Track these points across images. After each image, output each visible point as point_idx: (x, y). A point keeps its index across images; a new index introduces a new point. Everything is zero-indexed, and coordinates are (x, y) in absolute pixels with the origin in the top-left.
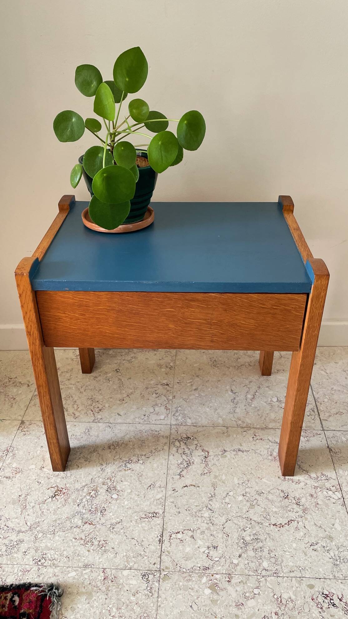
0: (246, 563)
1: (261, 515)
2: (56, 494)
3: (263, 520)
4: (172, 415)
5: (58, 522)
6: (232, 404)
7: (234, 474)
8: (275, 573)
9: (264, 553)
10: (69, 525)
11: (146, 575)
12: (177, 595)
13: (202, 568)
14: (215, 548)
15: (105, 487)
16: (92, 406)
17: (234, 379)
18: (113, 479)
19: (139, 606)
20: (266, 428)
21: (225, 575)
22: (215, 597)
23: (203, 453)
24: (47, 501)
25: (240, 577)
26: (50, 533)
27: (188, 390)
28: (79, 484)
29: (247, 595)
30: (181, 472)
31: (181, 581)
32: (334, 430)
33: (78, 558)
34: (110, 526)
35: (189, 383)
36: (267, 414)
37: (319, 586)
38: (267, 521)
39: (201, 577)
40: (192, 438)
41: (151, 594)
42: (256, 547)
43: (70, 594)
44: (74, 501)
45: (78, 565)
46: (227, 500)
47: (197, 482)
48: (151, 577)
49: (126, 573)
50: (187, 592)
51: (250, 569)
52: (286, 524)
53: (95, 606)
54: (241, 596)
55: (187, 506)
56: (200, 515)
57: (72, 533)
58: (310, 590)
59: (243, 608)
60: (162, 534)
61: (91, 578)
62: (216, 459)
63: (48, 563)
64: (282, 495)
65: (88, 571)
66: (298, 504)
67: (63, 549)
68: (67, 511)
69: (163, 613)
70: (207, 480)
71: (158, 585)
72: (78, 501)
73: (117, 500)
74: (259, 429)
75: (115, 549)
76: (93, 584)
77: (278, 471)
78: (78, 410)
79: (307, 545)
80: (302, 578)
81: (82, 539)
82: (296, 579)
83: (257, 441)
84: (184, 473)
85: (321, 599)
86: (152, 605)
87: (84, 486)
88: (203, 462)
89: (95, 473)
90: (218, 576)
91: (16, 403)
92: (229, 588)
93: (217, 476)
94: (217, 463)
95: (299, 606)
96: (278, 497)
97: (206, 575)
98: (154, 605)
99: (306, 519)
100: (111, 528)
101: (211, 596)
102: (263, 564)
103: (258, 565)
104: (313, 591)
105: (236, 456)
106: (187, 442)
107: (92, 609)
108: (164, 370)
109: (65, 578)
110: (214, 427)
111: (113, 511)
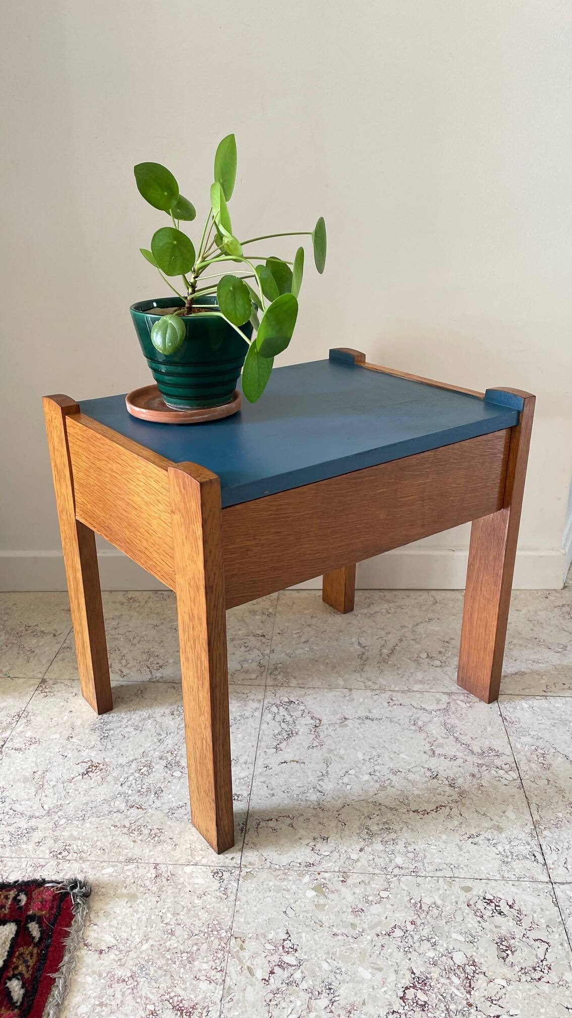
0: (371, 857)
1: (395, 799)
2: (89, 770)
3: (398, 805)
4: (269, 673)
5: (90, 805)
6: (359, 660)
7: (357, 748)
8: (414, 872)
9: (398, 847)
10: (107, 809)
11: (220, 873)
12: (264, 898)
13: (303, 864)
14: (324, 840)
15: (164, 763)
16: (149, 662)
17: (363, 629)
18: (176, 752)
19: (207, 912)
20: (408, 691)
21: (338, 874)
22: (322, 901)
23: (312, 721)
24: (74, 780)
25: (361, 876)
26: (77, 819)
27: (294, 642)
28: (125, 758)
29: (370, 898)
30: (279, 744)
31: (270, 881)
32: (511, 694)
33: (118, 851)
34: (168, 811)
35: (296, 634)
36: (411, 673)
37: (478, 889)
38: (405, 807)
39: (301, 875)
40: (296, 703)
41: (225, 897)
42: (387, 838)
43: (104, 895)
44: (116, 779)
45: (118, 859)
46: (346, 780)
47: (302, 758)
48: (226, 875)
49: (188, 869)
50: (280, 894)
51: (375, 866)
52: (433, 810)
53: (140, 910)
54: (360, 900)
55: (286, 787)
56: (304, 799)
57: (111, 819)
58: (465, 894)
59: (363, 914)
60: (246, 822)
61: (136, 876)
62: (332, 728)
63: (73, 856)
64: (428, 774)
65: (131, 866)
66: (452, 785)
67: (96, 839)
68: (103, 792)
69: (242, 920)
70: (317, 754)
71: (237, 886)
72: (122, 779)
73: (179, 778)
74: (397, 691)
75: (174, 840)
76: (139, 883)
77: (423, 744)
78: (128, 666)
79: (464, 837)
80: (453, 879)
81: (124, 826)
82: (444, 880)
83: (395, 707)
84: (282, 746)
85: (481, 905)
86: (226, 910)
87: (132, 761)
88: (312, 732)
89: (149, 745)
90: (326, 875)
91: (34, 657)
92: (345, 891)
93: (333, 750)
94: (332, 733)
95: (448, 914)
96: (422, 776)
97: (310, 873)
98: (229, 909)
99: (464, 805)
100: (170, 814)
101: (316, 900)
102: (396, 860)
103: (388, 861)
104: (469, 895)
105: (363, 726)
106: (289, 708)
107: (135, 914)
108: (260, 617)
109: (97, 875)
110: (330, 689)
111: (173, 792)
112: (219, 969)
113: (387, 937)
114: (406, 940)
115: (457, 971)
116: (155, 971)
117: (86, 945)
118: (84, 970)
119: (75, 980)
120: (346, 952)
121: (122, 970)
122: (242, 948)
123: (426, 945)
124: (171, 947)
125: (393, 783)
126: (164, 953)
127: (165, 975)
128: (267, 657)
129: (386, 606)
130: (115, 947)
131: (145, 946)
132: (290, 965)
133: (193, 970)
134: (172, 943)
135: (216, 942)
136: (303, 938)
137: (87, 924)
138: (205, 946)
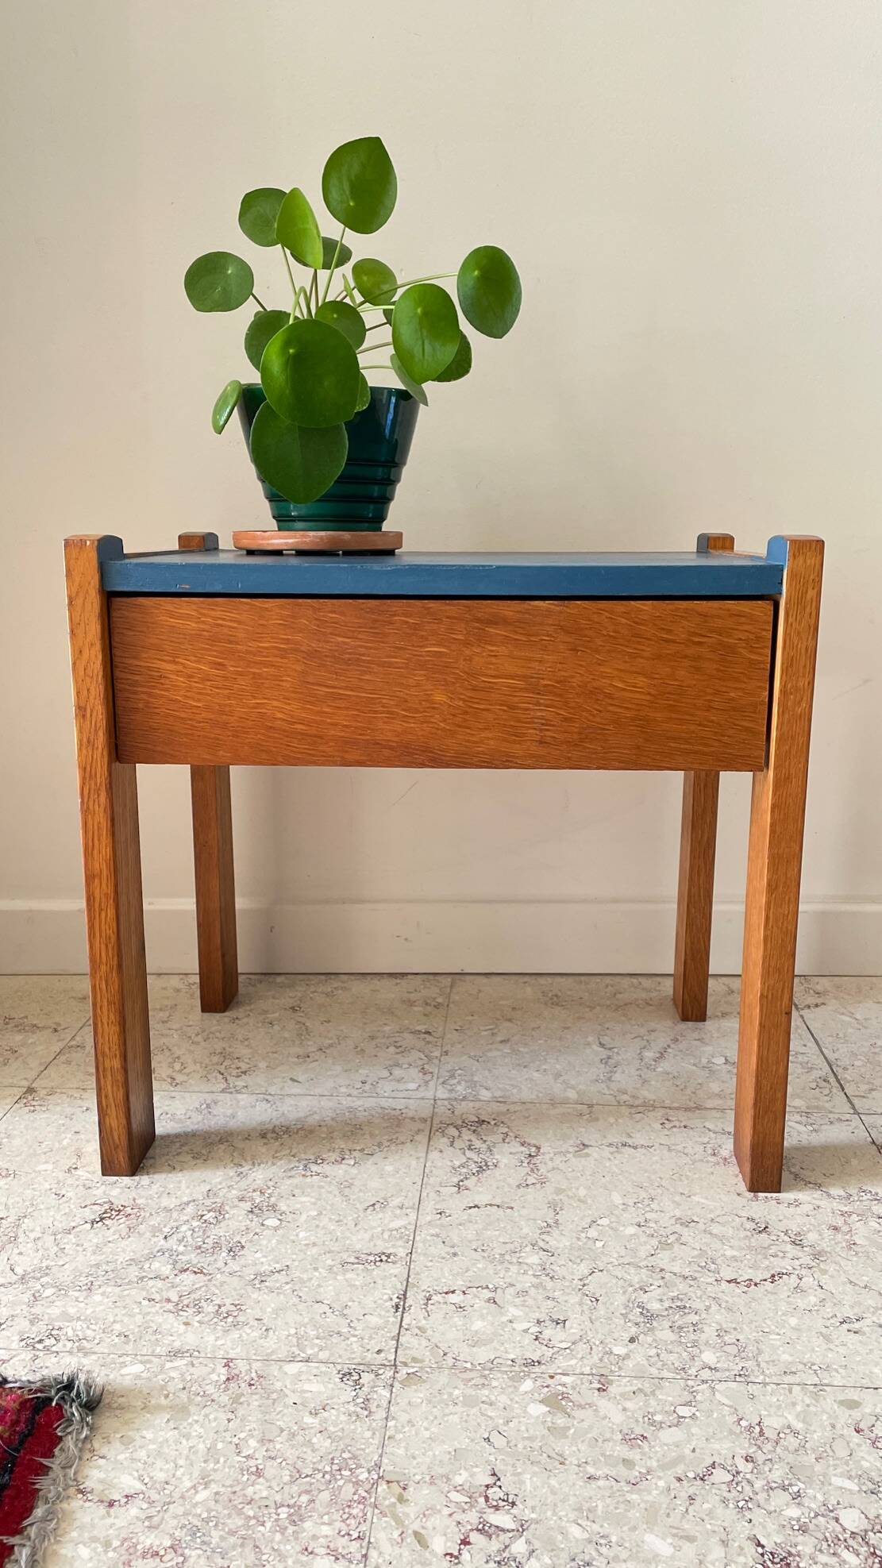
0: (653, 1352)
1: (690, 1263)
2: (105, 1215)
3: (696, 1271)
4: (440, 1082)
5: (104, 1267)
6: (603, 1066)
7: (611, 1187)
8: (740, 1375)
9: (704, 1337)
10: (137, 1274)
11: (354, 1374)
12: (445, 1415)
13: (520, 1362)
14: (558, 1323)
15: (247, 1206)
16: (223, 1067)
17: (606, 1026)
18: (269, 1191)
19: (329, 1437)
20: (696, 1108)
21: (590, 1377)
22: (561, 1421)
23: (523, 1149)
24: (75, 1230)
25: (635, 1382)
26: (79, 1288)
27: (483, 1042)
28: (174, 1199)
29: (658, 1418)
30: (462, 1181)
31: (456, 1387)
33: (153, 1338)
34: (253, 1277)
35: (486, 1030)
36: (700, 1084)
37: (873, 1404)
38: (711, 1274)
39: (517, 1379)
40: (493, 1123)
41: (366, 1413)
42: (680, 1323)
43: (123, 1408)
44: (155, 1230)
45: (153, 1351)
46: (593, 1233)
47: (506, 1200)
48: (366, 1378)
49: (292, 1369)
50: (475, 1410)
51: (663, 1365)
52: (765, 1280)
53: (194, 1434)
54: (637, 1421)
55: (480, 1243)
56: (514, 1260)
57: (143, 1289)
58: (848, 1412)
59: (645, 1445)
60: (405, 1295)
61: (189, 1378)
62: (561, 1159)
63: (65, 1346)
64: (750, 1225)
65: (179, 1363)
66: (797, 1243)
67: (112, 1320)
68: (133, 1247)
69: (401, 1452)
70: (535, 1196)
71: (388, 1395)
72: (166, 1230)
73: (276, 1229)
74: (677, 1109)
75: (265, 1321)
76: (193, 1389)
77: (734, 1183)
78: (185, 1071)
79: (832, 1321)
80: (821, 1388)
81: (168, 1300)
82: (802, 1389)
83: (674, 1129)
84: (470, 1183)
86: (368, 1434)
87: (188, 1203)
88: (525, 1164)
89: (218, 1180)
90: (565, 1379)
91: (17, 1058)
92: (603, 1404)
93: (565, 1190)
94: (562, 1166)
95: (817, 1444)
96: (738, 1229)
97: (533, 1376)
98: (374, 1434)
99: (824, 1272)
100: (257, 1282)
101: (549, 1419)
102: (703, 1356)
103: (687, 1358)
104: (856, 1414)
105: (616, 1155)
106: (479, 1129)
107: (184, 1441)
108: (421, 1009)
109: (112, 1377)
110: (552, 1105)
111: (264, 1249)
112: (355, 1535)
113: (699, 1482)
114: (739, 1488)
115: (851, 1542)
116: (222, 1538)
117: (81, 1492)
118: (74, 1534)
119: (55, 1553)
120: (616, 1508)
121: (153, 1536)
122: (401, 1499)
123: (780, 1499)
124: (256, 1497)
125: (683, 1239)
126: (240, 1506)
127: (242, 1545)
128: (436, 1062)
130: (141, 1496)
131: (203, 1495)
132: (503, 1530)
133: (300, 1536)
134: (260, 1489)
135: (350, 1488)
136: (528, 1483)
137: (87, 1455)
138: (325, 1496)
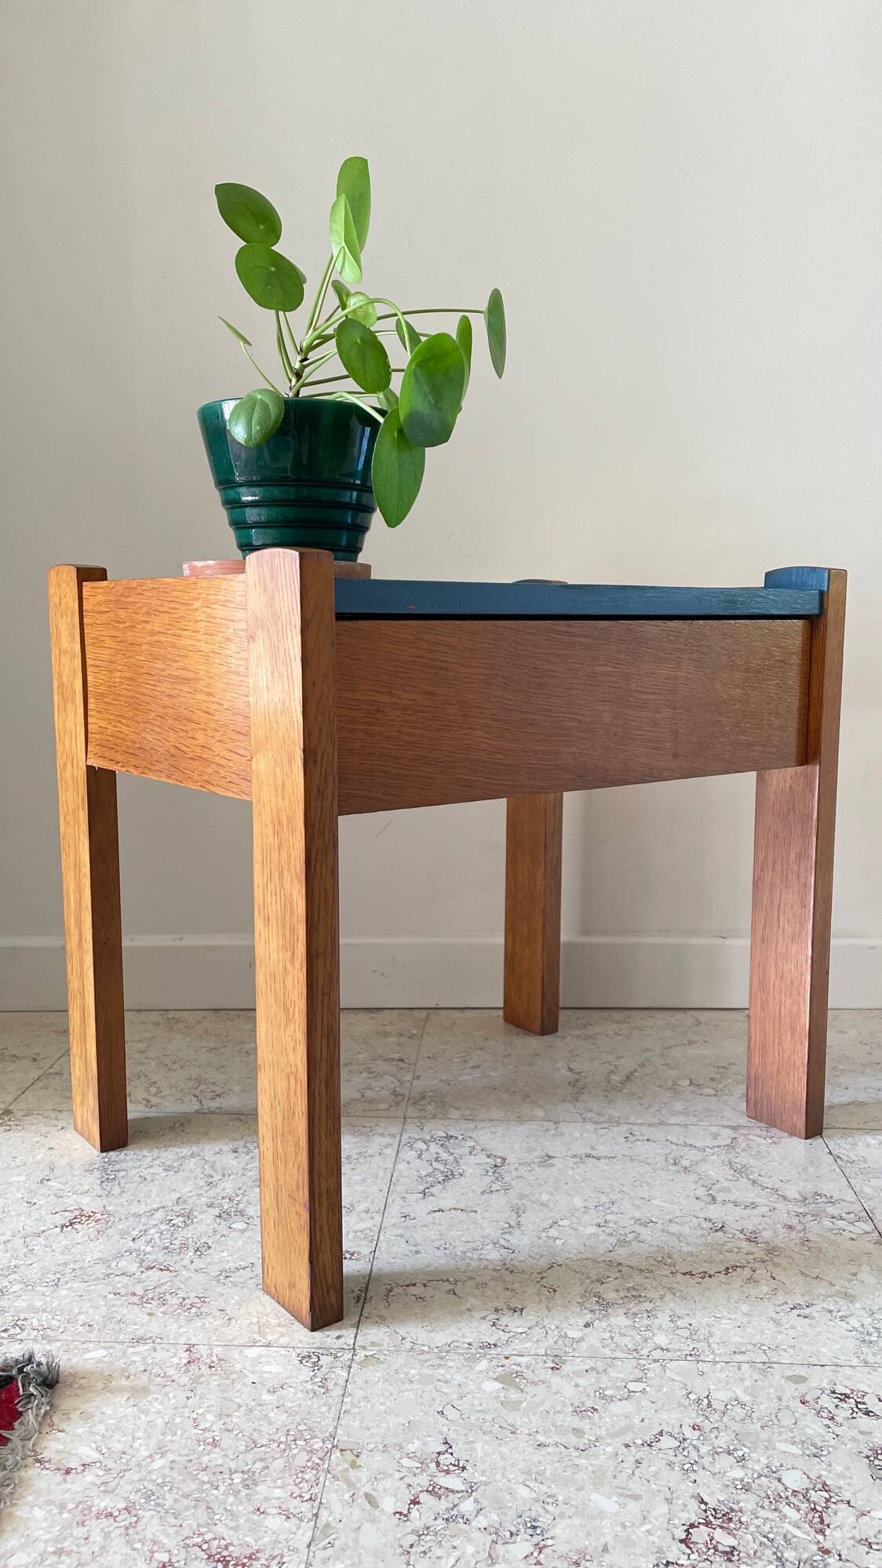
0: (608, 1335)
1: (647, 1257)
2: (75, 1221)
3: (652, 1265)
4: (410, 1103)
5: (72, 1265)
6: (570, 1088)
7: (572, 1193)
8: (691, 1355)
9: (657, 1321)
10: (103, 1271)
11: (313, 1356)
12: (401, 1392)
13: (476, 1345)
14: (515, 1311)
15: (217, 1211)
16: (198, 1091)
17: (576, 1053)
18: (239, 1199)
19: (286, 1412)
20: (660, 1124)
21: (545, 1358)
22: (514, 1395)
23: (489, 1160)
24: (46, 1233)
25: (589, 1362)
26: (45, 1284)
27: (455, 1067)
28: (143, 1206)
29: (609, 1393)
30: (428, 1188)
31: (413, 1368)
32: (844, 1128)
33: (117, 1327)
34: (218, 1273)
35: (457, 1058)
36: (664, 1103)
37: (819, 1380)
38: (667, 1268)
39: (473, 1360)
40: (460, 1138)
41: (323, 1390)
42: (635, 1310)
43: (84, 1389)
44: (124, 1233)
45: (117, 1338)
46: (553, 1232)
47: (470, 1205)
48: (325, 1360)
49: (252, 1353)
50: (430, 1387)
51: (617, 1347)
52: (720, 1272)
53: (153, 1410)
54: (588, 1395)
55: (442, 1242)
56: (476, 1257)
57: (109, 1285)
58: (794, 1386)
59: (596, 1416)
60: (367, 1288)
61: (150, 1362)
62: (525, 1169)
63: (29, 1334)
64: (707, 1225)
65: (141, 1348)
66: (752, 1239)
67: (77, 1311)
68: (99, 1248)
69: (357, 1424)
70: (498, 1201)
71: (346, 1375)
72: (135, 1233)
73: (243, 1231)
75: (227, 1312)
76: (154, 1371)
77: (694, 1188)
78: (161, 1094)
79: (783, 1307)
80: (769, 1365)
81: (134, 1294)
82: (751, 1366)
83: (637, 1142)
84: (436, 1190)
85: (827, 1402)
86: (324, 1409)
87: (157, 1210)
88: (490, 1174)
89: (189, 1189)
90: (520, 1360)
92: (555, 1380)
93: (527, 1196)
94: (526, 1175)
95: (763, 1414)
96: (695, 1229)
97: (489, 1357)
98: (330, 1409)
99: (777, 1265)
100: (221, 1277)
101: (502, 1395)
102: (655, 1338)
103: (640, 1341)
104: (803, 1388)
105: (580, 1165)
106: (447, 1144)
107: (143, 1417)
108: (395, 1039)
109: (74, 1360)
110: (520, 1121)
111: (230, 1248)
112: (307, 1497)
113: (646, 1448)
114: (685, 1453)
115: (792, 1499)
116: (176, 1501)
117: (38, 1461)
118: (30, 1498)
119: (10, 1515)
120: (564, 1471)
121: (108, 1500)
122: (354, 1465)
123: (725, 1461)
124: (211, 1464)
125: (641, 1237)
126: (195, 1473)
127: (195, 1507)
128: (408, 1085)
129: (614, 1027)
130: (98, 1465)
131: (158, 1463)
132: (453, 1491)
133: (253, 1498)
134: (216, 1457)
135: (304, 1456)
136: (480, 1451)
137: (46, 1429)
138: (279, 1464)
